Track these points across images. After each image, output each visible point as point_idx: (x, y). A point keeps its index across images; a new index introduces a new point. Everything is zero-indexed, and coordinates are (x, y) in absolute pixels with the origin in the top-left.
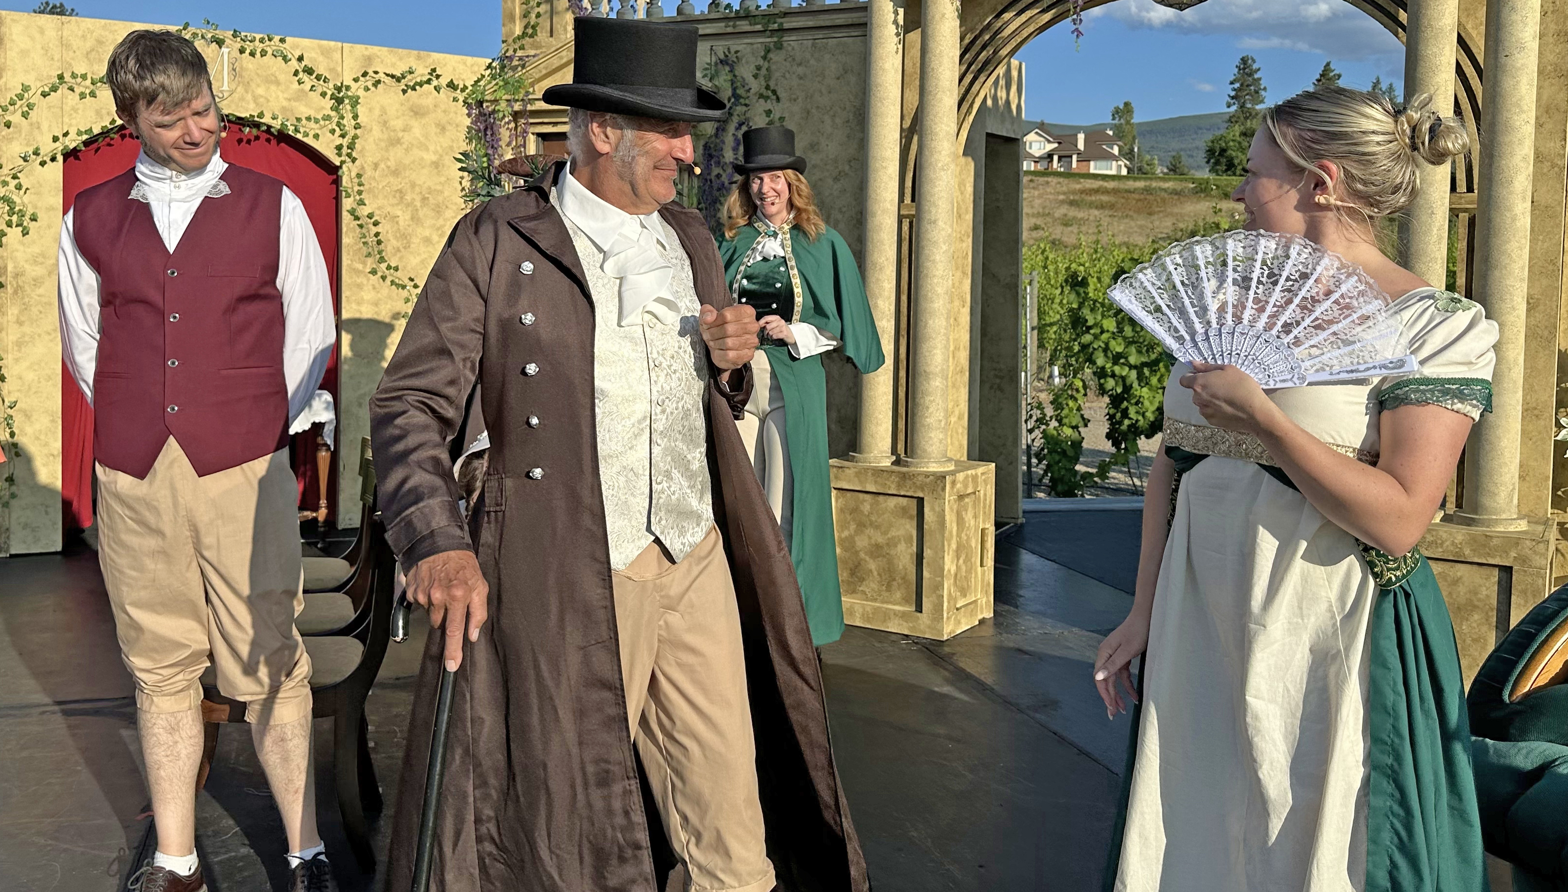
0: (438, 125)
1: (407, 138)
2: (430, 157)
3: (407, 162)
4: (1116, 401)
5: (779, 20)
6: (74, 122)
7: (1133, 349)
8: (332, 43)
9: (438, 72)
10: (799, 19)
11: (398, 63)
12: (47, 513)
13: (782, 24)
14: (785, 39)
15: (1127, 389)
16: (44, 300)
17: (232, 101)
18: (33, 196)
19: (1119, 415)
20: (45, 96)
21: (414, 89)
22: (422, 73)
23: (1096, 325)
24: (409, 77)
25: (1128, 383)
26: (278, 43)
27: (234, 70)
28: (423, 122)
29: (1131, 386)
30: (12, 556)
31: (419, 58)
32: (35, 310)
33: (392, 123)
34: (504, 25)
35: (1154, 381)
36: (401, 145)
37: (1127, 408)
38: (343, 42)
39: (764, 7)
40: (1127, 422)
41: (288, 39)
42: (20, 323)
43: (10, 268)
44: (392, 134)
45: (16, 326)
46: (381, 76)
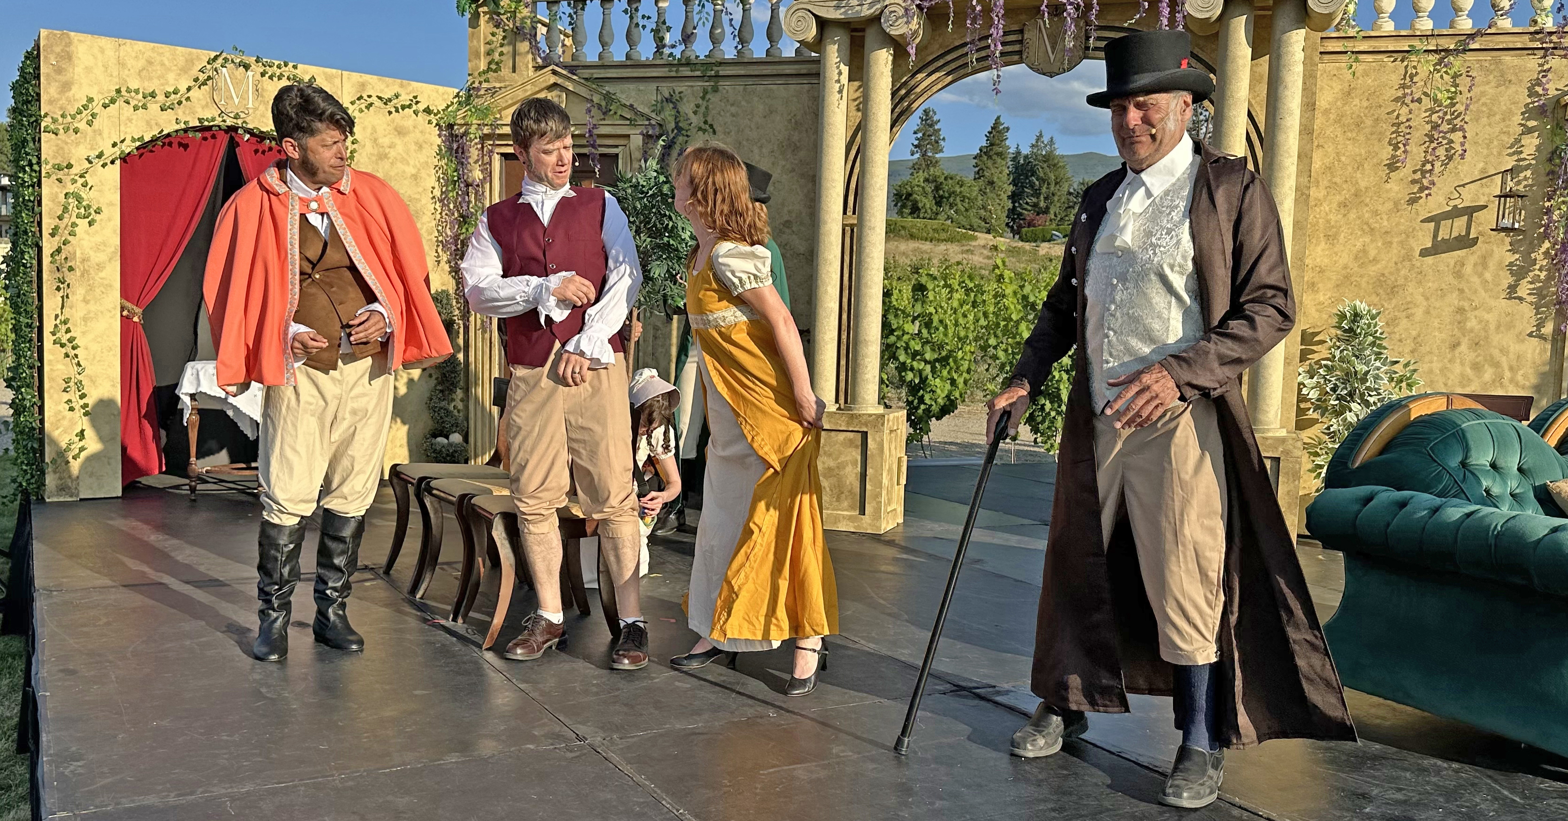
0: (416, 143)
1: (393, 154)
2: (411, 170)
3: (392, 173)
4: (914, 389)
5: (716, 68)
6: (128, 130)
7: (928, 348)
8: (334, 71)
9: (418, 99)
10: (731, 68)
11: (386, 90)
12: (109, 464)
13: (718, 71)
14: (721, 83)
15: (924, 380)
16: (106, 282)
17: (255, 118)
18: (96, 193)
19: (916, 401)
20: (105, 108)
21: (397, 111)
22: (405, 99)
23: (898, 328)
24: (395, 101)
25: (924, 374)
26: (292, 69)
27: (257, 91)
28: (407, 139)
29: (927, 378)
30: (81, 500)
31: (402, 86)
32: (98, 290)
33: (380, 141)
34: (470, 61)
35: (945, 373)
36: (388, 159)
37: (923, 396)
38: (342, 70)
39: (702, 57)
40: (923, 407)
41: (299, 66)
42: (86, 301)
43: (78, 254)
44: (381, 149)
45: (83, 305)
46: (374, 99)
